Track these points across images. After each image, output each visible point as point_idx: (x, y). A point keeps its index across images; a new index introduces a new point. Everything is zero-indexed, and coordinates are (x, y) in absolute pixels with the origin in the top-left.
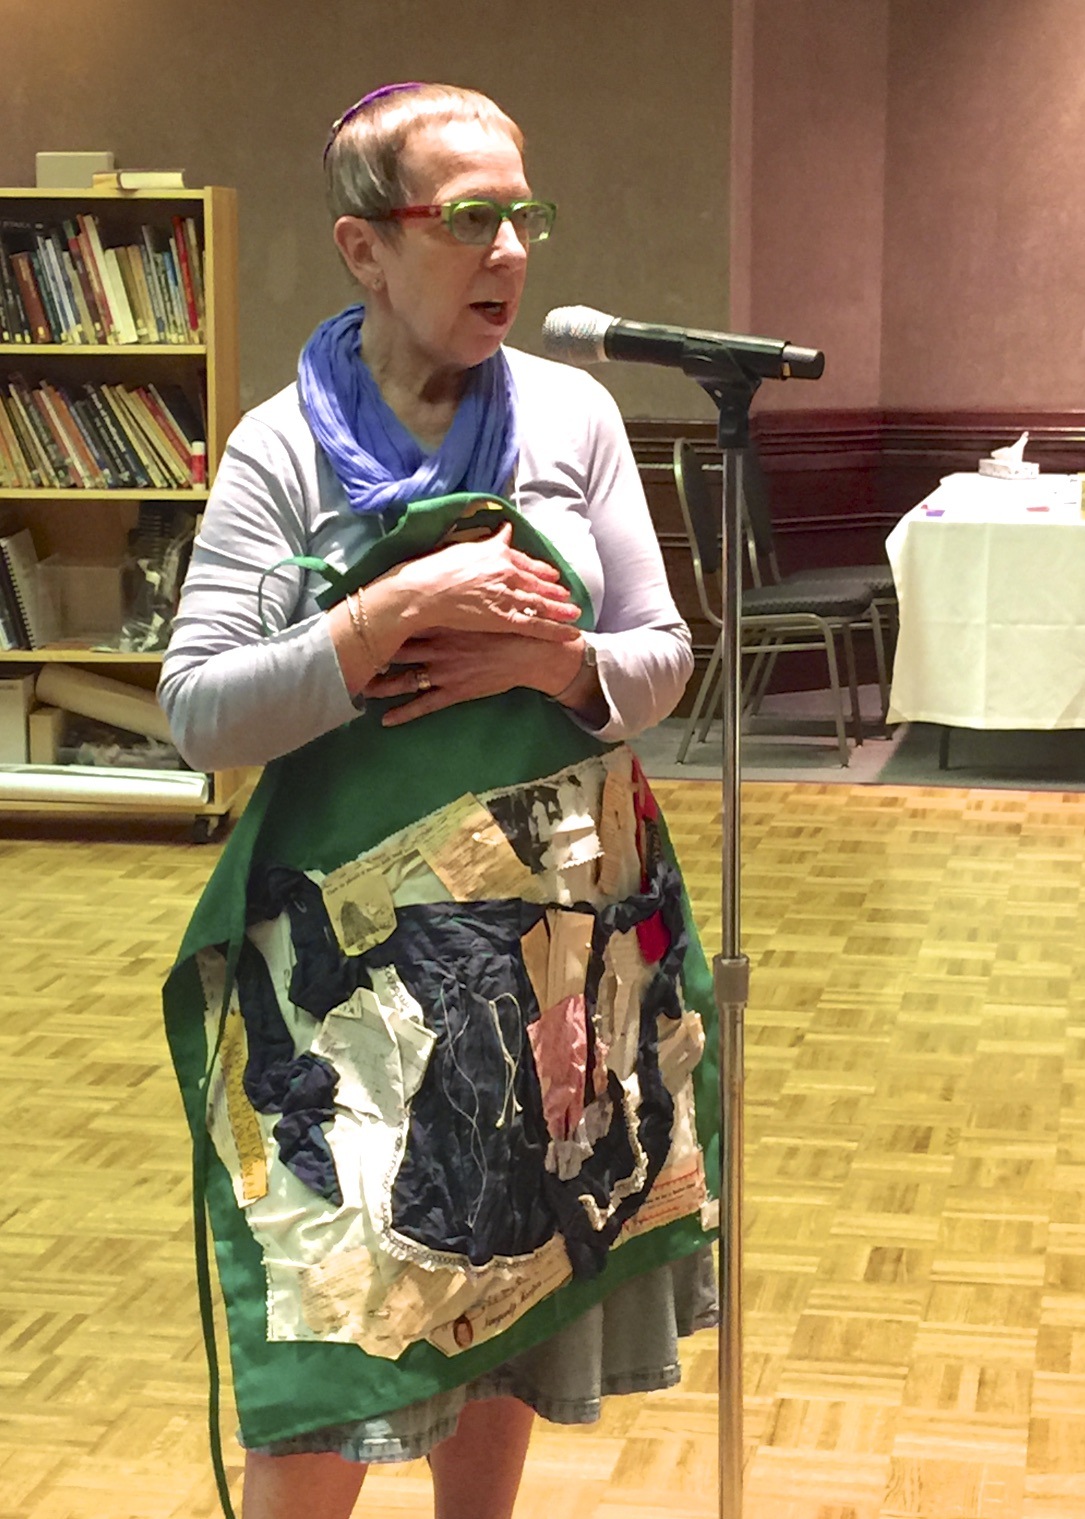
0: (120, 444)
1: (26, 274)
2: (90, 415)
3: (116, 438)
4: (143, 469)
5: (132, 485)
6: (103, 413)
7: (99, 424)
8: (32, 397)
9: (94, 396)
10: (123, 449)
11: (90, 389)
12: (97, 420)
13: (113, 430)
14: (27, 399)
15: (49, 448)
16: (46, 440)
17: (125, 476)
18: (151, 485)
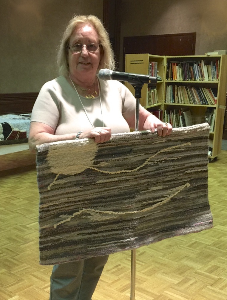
1: (192, 70)
2: (200, 93)
3: (203, 96)
4: (207, 101)
5: (205, 104)
6: (202, 92)
9: (201, 90)
10: (204, 98)
11: (200, 88)
13: (203, 95)
14: (190, 90)
15: (193, 98)
16: (192, 96)
17: (204, 103)
18: (208, 104)
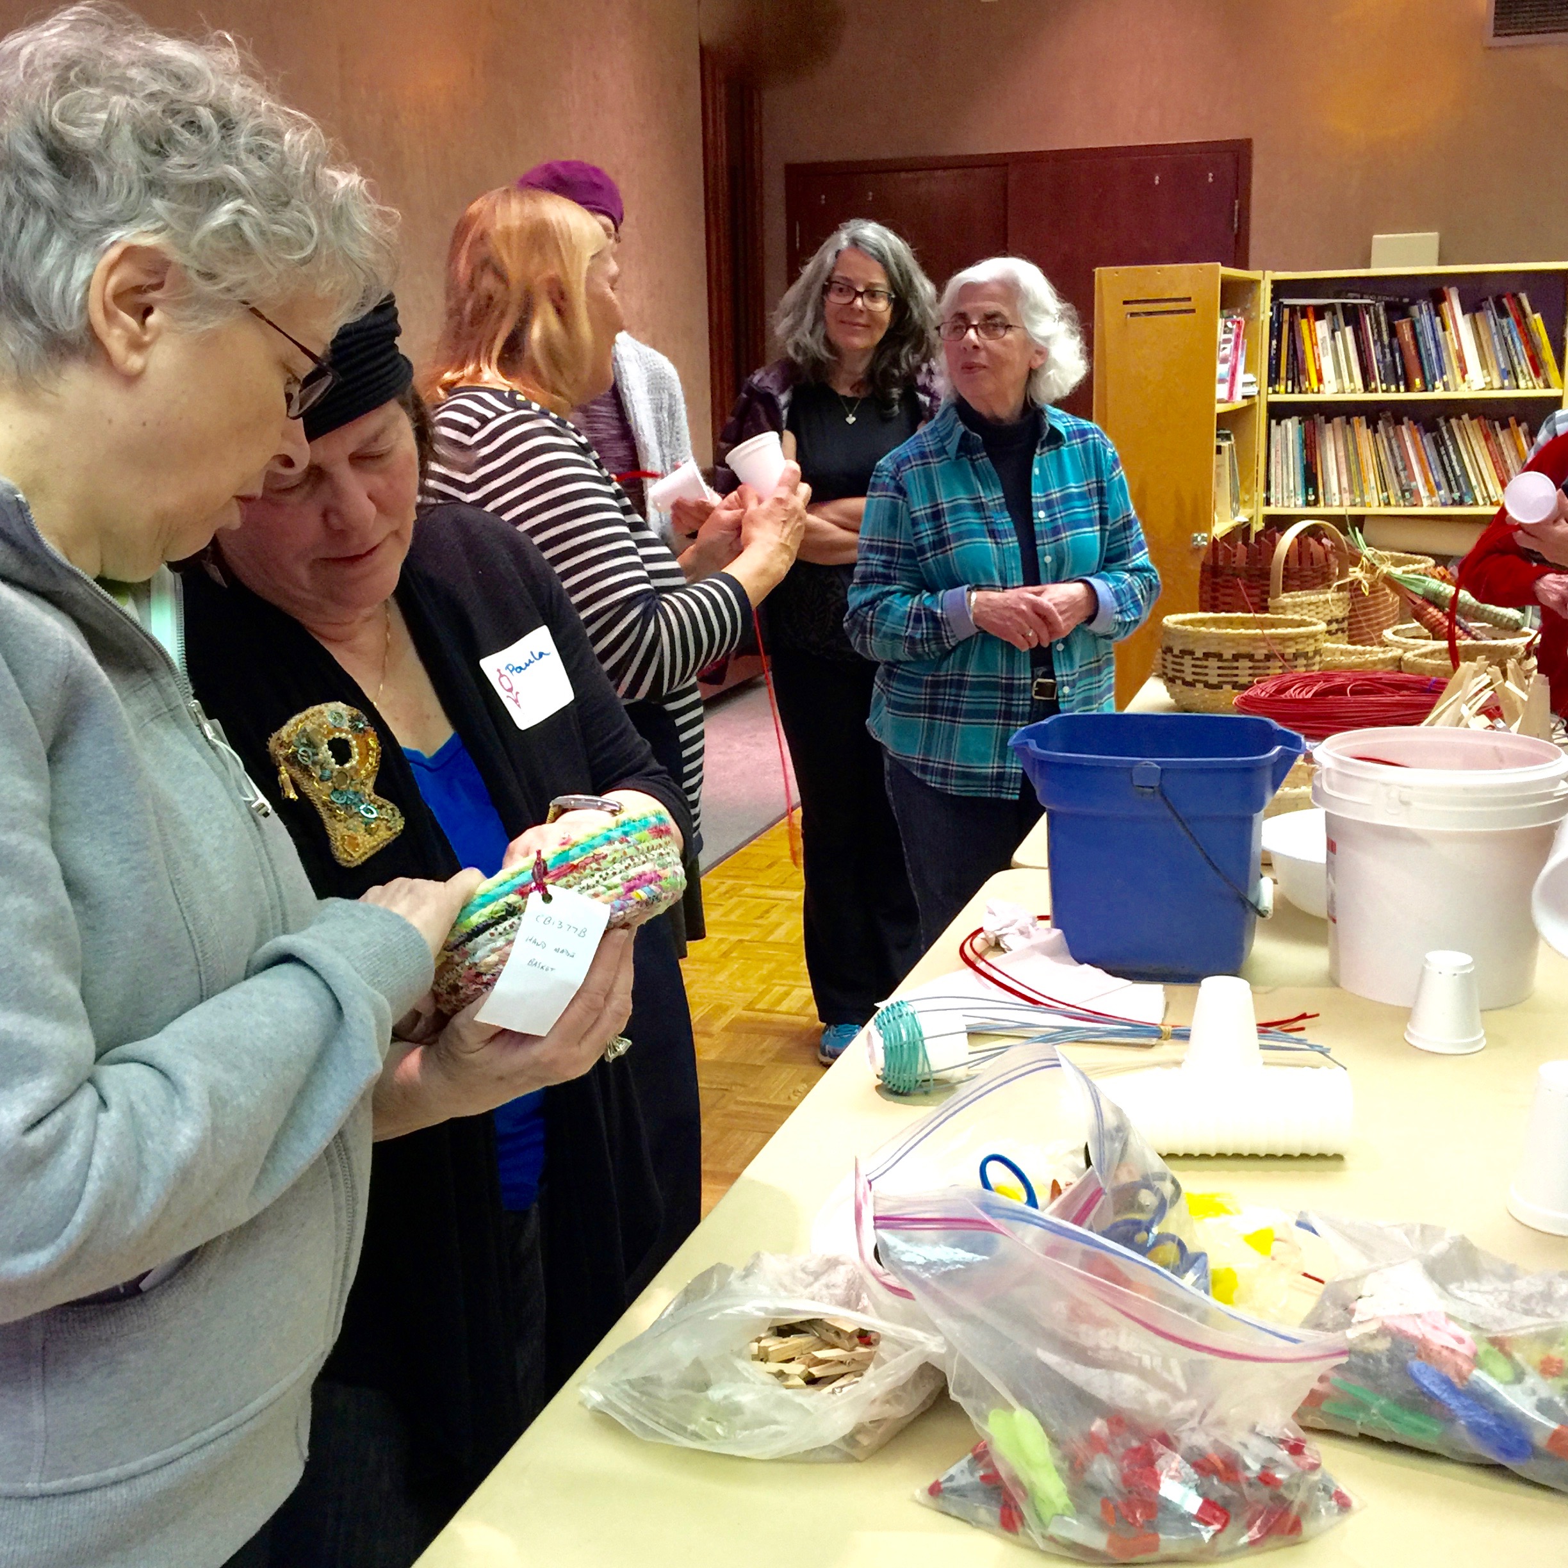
0: (1457, 469)
1: (1407, 336)
2: (1439, 443)
3: (1455, 463)
4: (1471, 488)
6: (1448, 443)
7: (1443, 452)
8: (1396, 433)
9: (1444, 429)
10: (1458, 472)
12: (1442, 449)
14: (1392, 433)
15: (1402, 474)
16: (1400, 467)
17: (1456, 495)
18: (1476, 503)
